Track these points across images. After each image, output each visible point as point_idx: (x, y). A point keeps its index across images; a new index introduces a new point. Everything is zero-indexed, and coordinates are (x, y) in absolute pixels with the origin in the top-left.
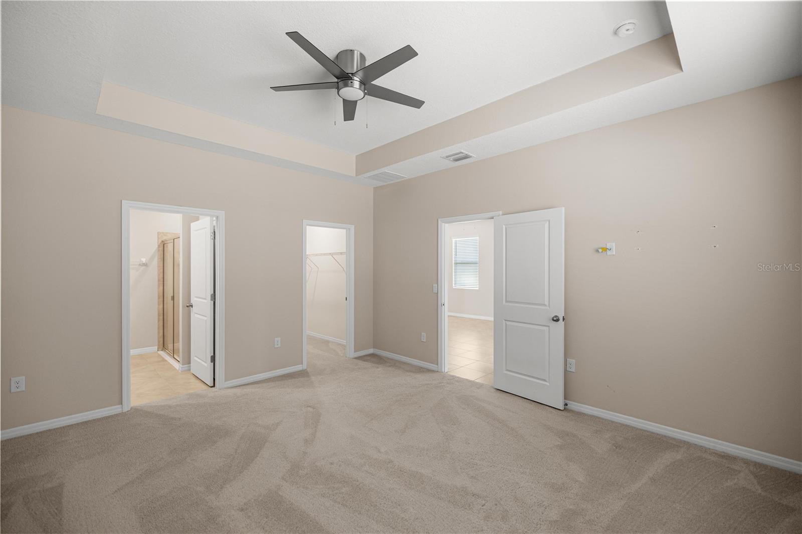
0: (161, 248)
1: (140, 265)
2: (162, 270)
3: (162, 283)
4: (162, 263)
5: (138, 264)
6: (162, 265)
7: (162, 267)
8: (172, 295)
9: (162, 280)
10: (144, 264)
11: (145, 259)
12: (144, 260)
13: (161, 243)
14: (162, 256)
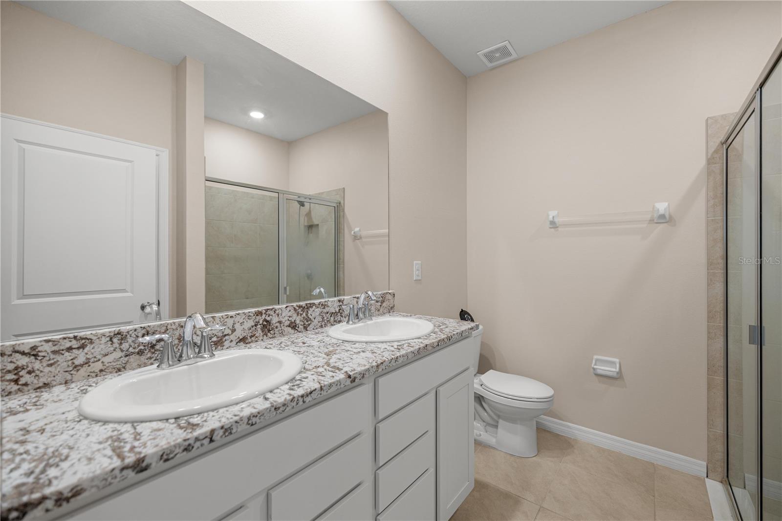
0: (719, 167)
1: (651, 221)
2: (720, 234)
3: (720, 272)
4: (720, 210)
5: (649, 217)
6: (720, 217)
7: (721, 224)
8: (754, 322)
9: (722, 262)
10: (662, 216)
11: (666, 204)
12: (662, 207)
13: (716, 152)
14: (721, 190)
